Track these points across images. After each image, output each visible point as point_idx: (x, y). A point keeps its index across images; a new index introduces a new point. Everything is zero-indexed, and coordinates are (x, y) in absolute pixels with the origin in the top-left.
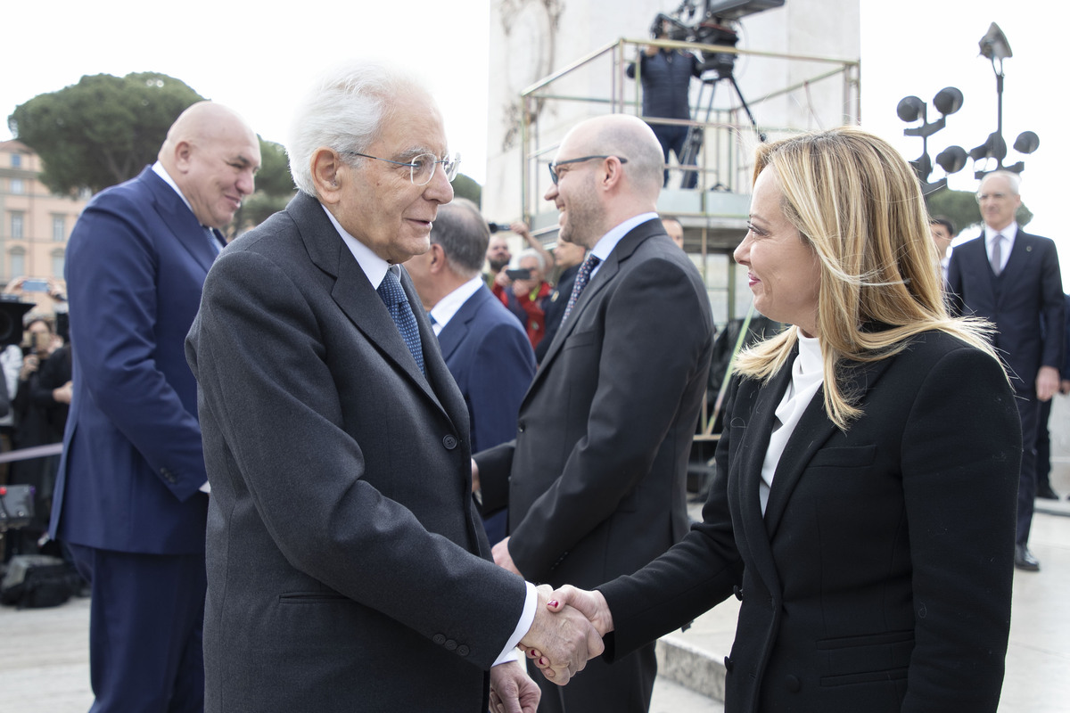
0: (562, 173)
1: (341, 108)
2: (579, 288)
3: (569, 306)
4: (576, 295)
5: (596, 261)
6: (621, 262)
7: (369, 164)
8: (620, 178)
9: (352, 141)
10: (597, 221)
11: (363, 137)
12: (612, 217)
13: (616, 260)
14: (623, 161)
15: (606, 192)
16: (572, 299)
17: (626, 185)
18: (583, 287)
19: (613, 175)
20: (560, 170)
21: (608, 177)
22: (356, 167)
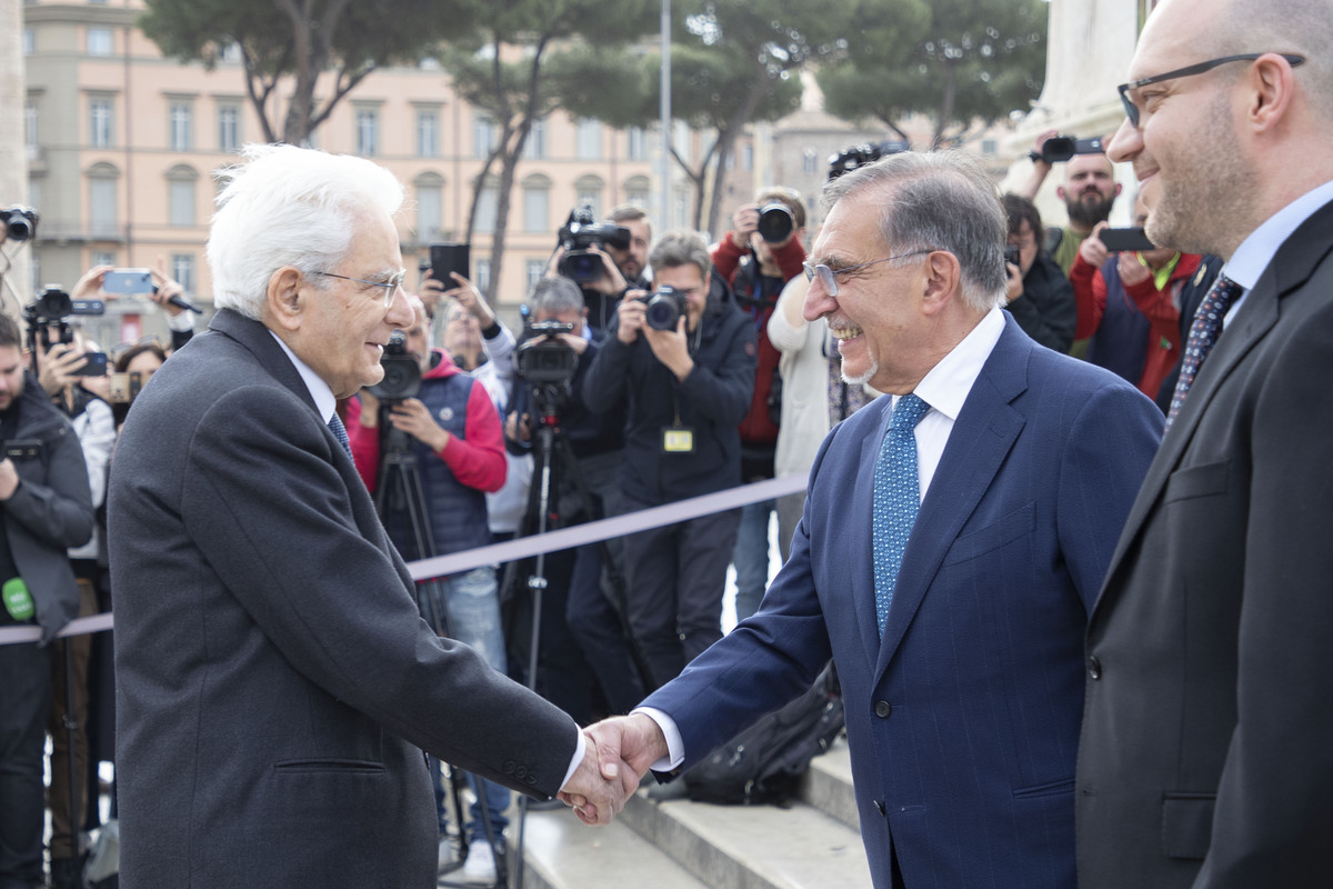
0: (1150, 103)
1: (310, 224)
2: (1196, 352)
3: (1176, 395)
4: (1190, 370)
5: (1234, 291)
6: (1283, 296)
7: (338, 285)
8: (1291, 101)
9: (320, 260)
10: (1239, 202)
11: (334, 255)
12: (1272, 190)
13: (1273, 291)
14: (1295, 61)
15: (1259, 134)
16: (1182, 378)
17: (1305, 116)
18: (1205, 350)
19: (1276, 95)
20: (1145, 97)
21: (1261, 101)
22: (324, 288)
